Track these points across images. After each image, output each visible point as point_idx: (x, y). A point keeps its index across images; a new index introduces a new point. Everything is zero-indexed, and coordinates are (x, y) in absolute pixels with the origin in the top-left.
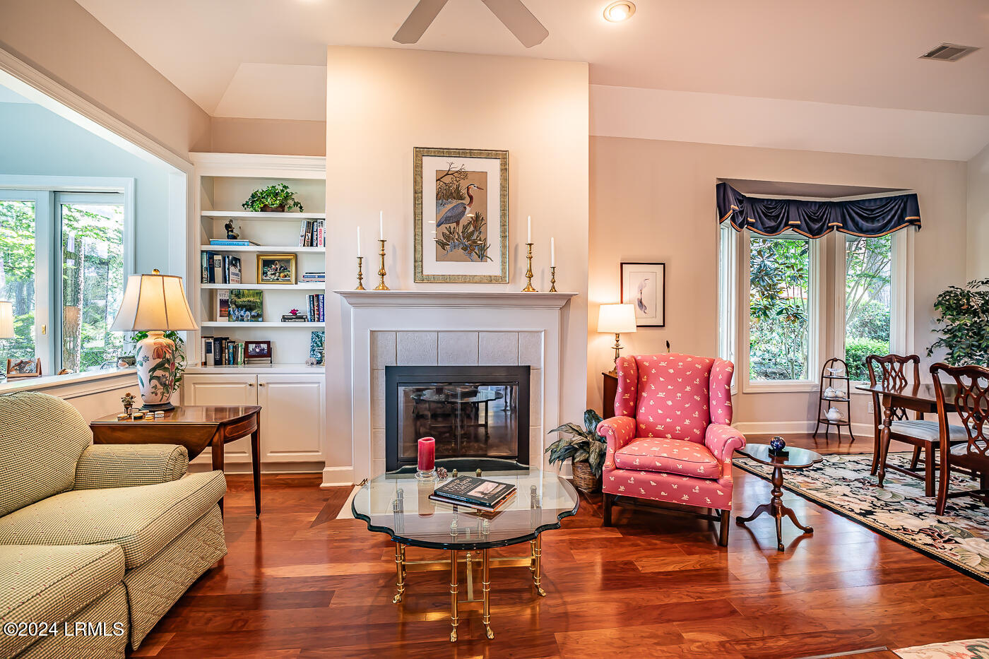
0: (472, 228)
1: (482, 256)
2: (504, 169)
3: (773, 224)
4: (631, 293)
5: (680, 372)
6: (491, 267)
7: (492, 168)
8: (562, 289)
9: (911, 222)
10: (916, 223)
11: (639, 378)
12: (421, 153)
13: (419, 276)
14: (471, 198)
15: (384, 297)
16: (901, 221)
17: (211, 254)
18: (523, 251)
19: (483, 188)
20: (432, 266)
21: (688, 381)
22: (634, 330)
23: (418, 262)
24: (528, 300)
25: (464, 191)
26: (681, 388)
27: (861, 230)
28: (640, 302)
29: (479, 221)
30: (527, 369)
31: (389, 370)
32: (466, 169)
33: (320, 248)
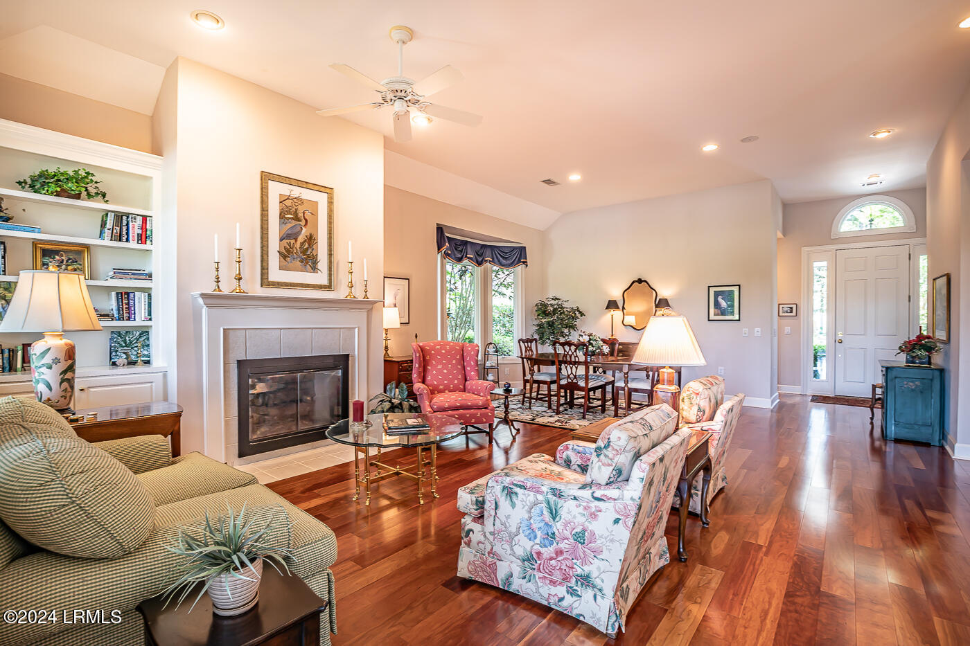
0: (307, 246)
1: (314, 269)
2: (330, 203)
3: (460, 256)
6: (321, 278)
7: (322, 199)
8: (370, 297)
9: (524, 262)
11: (424, 357)
12: (266, 177)
13: (265, 282)
14: (306, 221)
15: (239, 300)
16: (519, 261)
18: (346, 267)
19: (315, 214)
20: (275, 274)
22: (398, 326)
23: (264, 270)
24: (351, 304)
25: (301, 215)
27: (502, 265)
28: (395, 306)
29: (311, 239)
30: (347, 356)
31: (240, 363)
32: (303, 197)
33: (133, 244)
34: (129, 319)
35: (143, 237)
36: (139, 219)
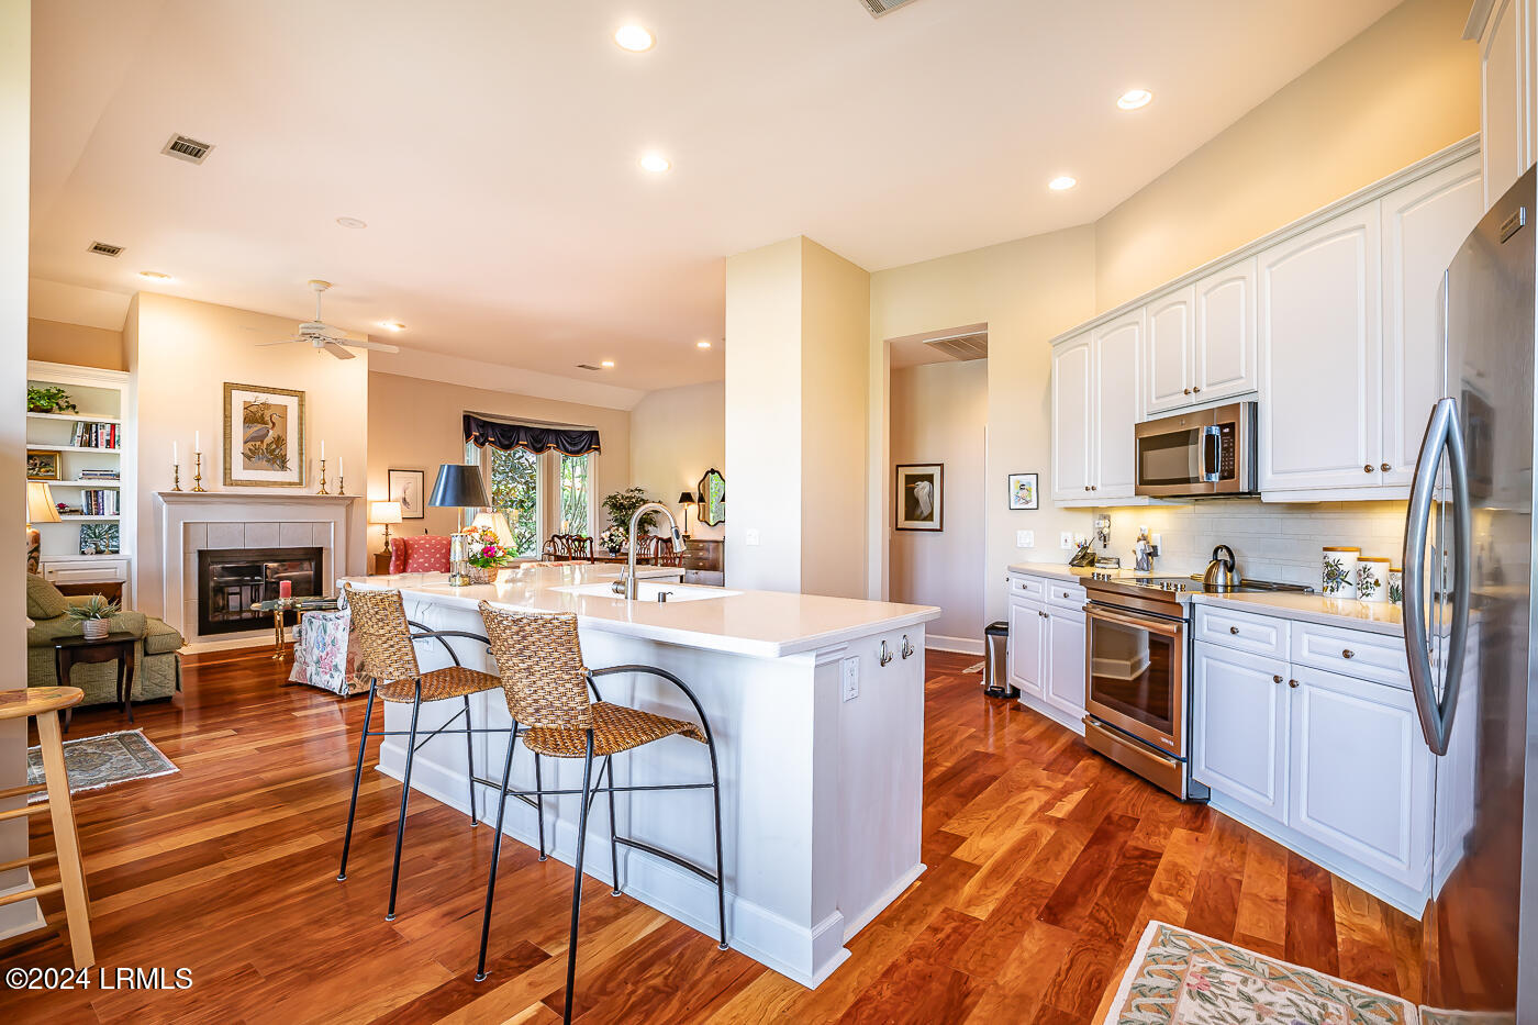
0: (274, 446)
1: (283, 467)
2: (301, 405)
3: (507, 443)
4: (397, 493)
5: (433, 546)
6: (291, 475)
7: (292, 403)
8: (348, 493)
9: (596, 449)
10: (598, 449)
11: (406, 551)
12: (229, 388)
13: (228, 479)
14: (274, 424)
15: (200, 497)
16: (589, 448)
18: (316, 467)
19: (284, 417)
20: (239, 472)
21: (438, 551)
23: (227, 470)
24: (323, 500)
25: (267, 418)
26: (433, 555)
27: (567, 451)
28: (404, 500)
29: (280, 441)
30: (320, 550)
31: (202, 554)
32: (271, 402)
33: (102, 449)
34: (97, 514)
35: (111, 443)
36: (108, 428)
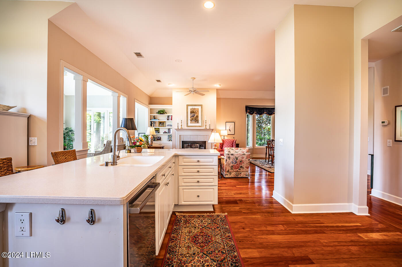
1: (198, 123)
2: (202, 108)
3: (260, 113)
5: (229, 142)
6: (199, 124)
7: (200, 108)
8: (211, 128)
12: (188, 106)
13: (188, 126)
15: (182, 129)
17: (151, 122)
18: (205, 122)
19: (198, 111)
20: (189, 124)
21: (230, 143)
22: (227, 135)
23: (187, 124)
24: (206, 130)
25: (195, 112)
28: (230, 130)
29: (197, 117)
30: (205, 142)
31: (182, 142)
32: (195, 108)
33: (170, 120)
34: (170, 133)
35: (171, 119)
36: (171, 116)
